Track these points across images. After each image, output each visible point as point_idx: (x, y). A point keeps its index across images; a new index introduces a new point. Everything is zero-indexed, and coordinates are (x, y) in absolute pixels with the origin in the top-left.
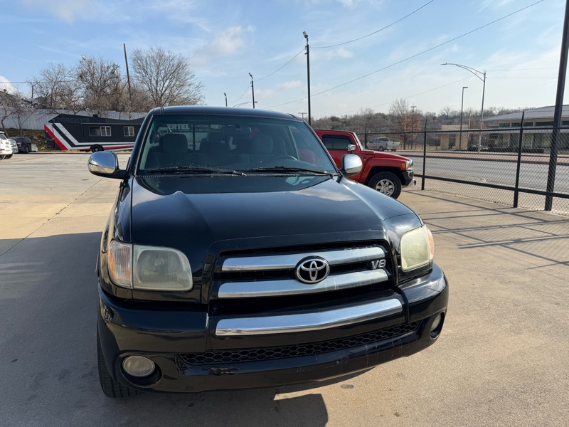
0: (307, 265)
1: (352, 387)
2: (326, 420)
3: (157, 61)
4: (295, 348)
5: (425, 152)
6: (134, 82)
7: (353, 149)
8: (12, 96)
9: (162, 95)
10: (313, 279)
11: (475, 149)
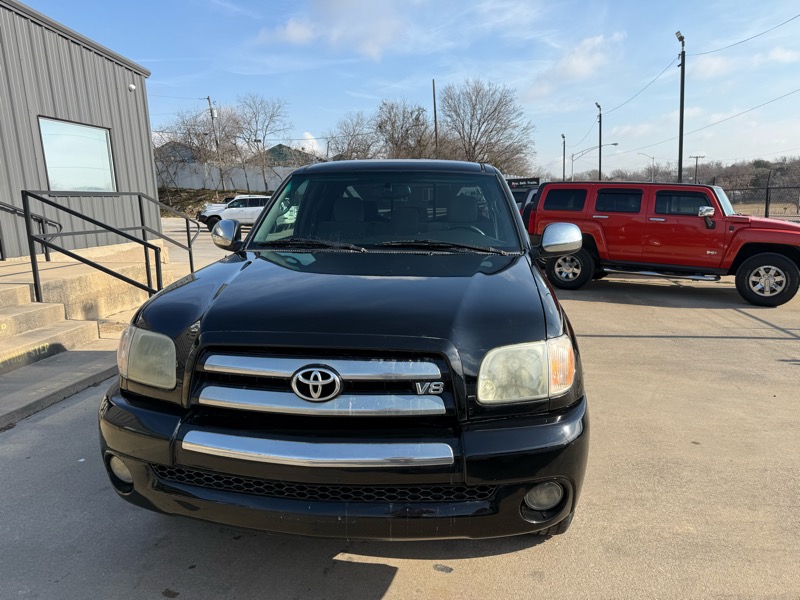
0: (307, 376)
3: (474, 98)
10: (315, 396)
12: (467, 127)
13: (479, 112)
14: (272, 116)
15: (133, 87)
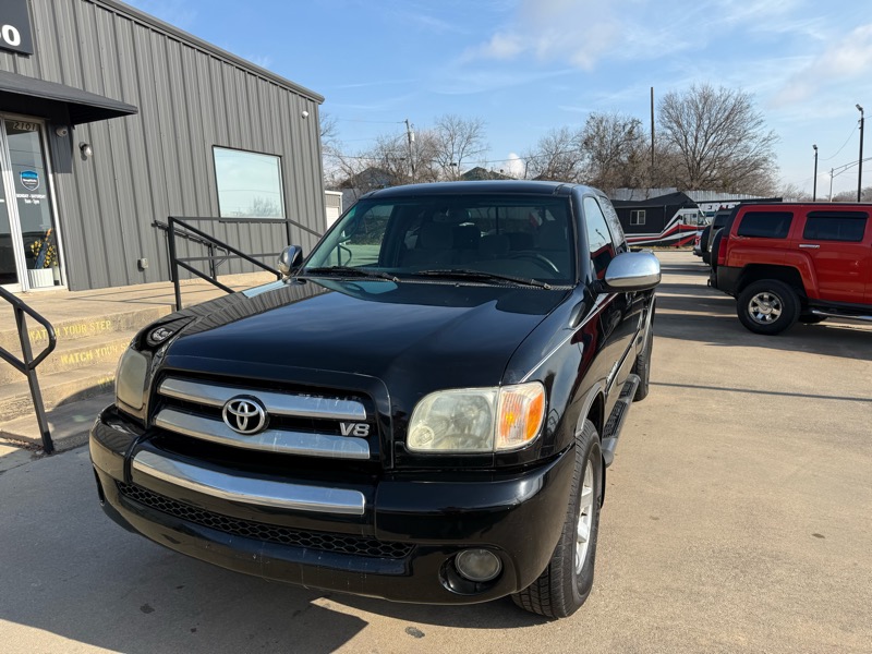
0: (235, 406)
1: (423, 635)
9: (702, 159)
10: (242, 428)
13: (707, 122)
14: (469, 137)
15: (306, 114)
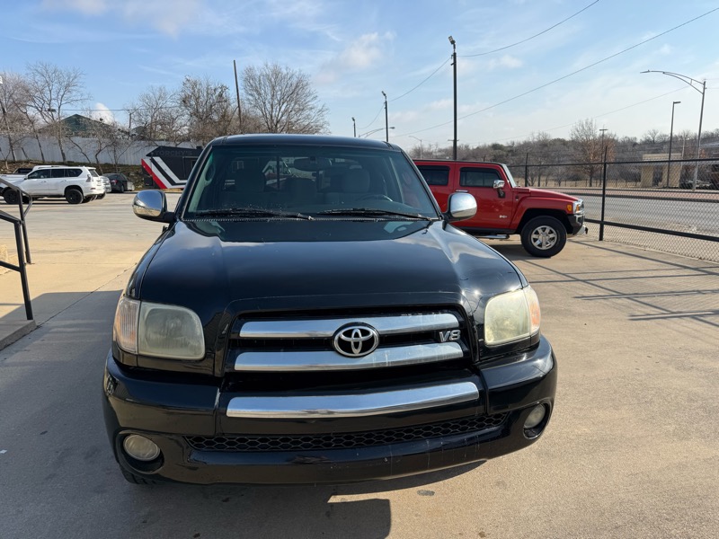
0: (348, 334)
1: (433, 493)
2: (387, 534)
3: (273, 80)
4: (330, 438)
5: (604, 190)
6: (246, 106)
7: (502, 186)
8: (107, 126)
9: (278, 122)
10: (356, 352)
11: (690, 186)
12: (268, 106)
14: (68, 85)
